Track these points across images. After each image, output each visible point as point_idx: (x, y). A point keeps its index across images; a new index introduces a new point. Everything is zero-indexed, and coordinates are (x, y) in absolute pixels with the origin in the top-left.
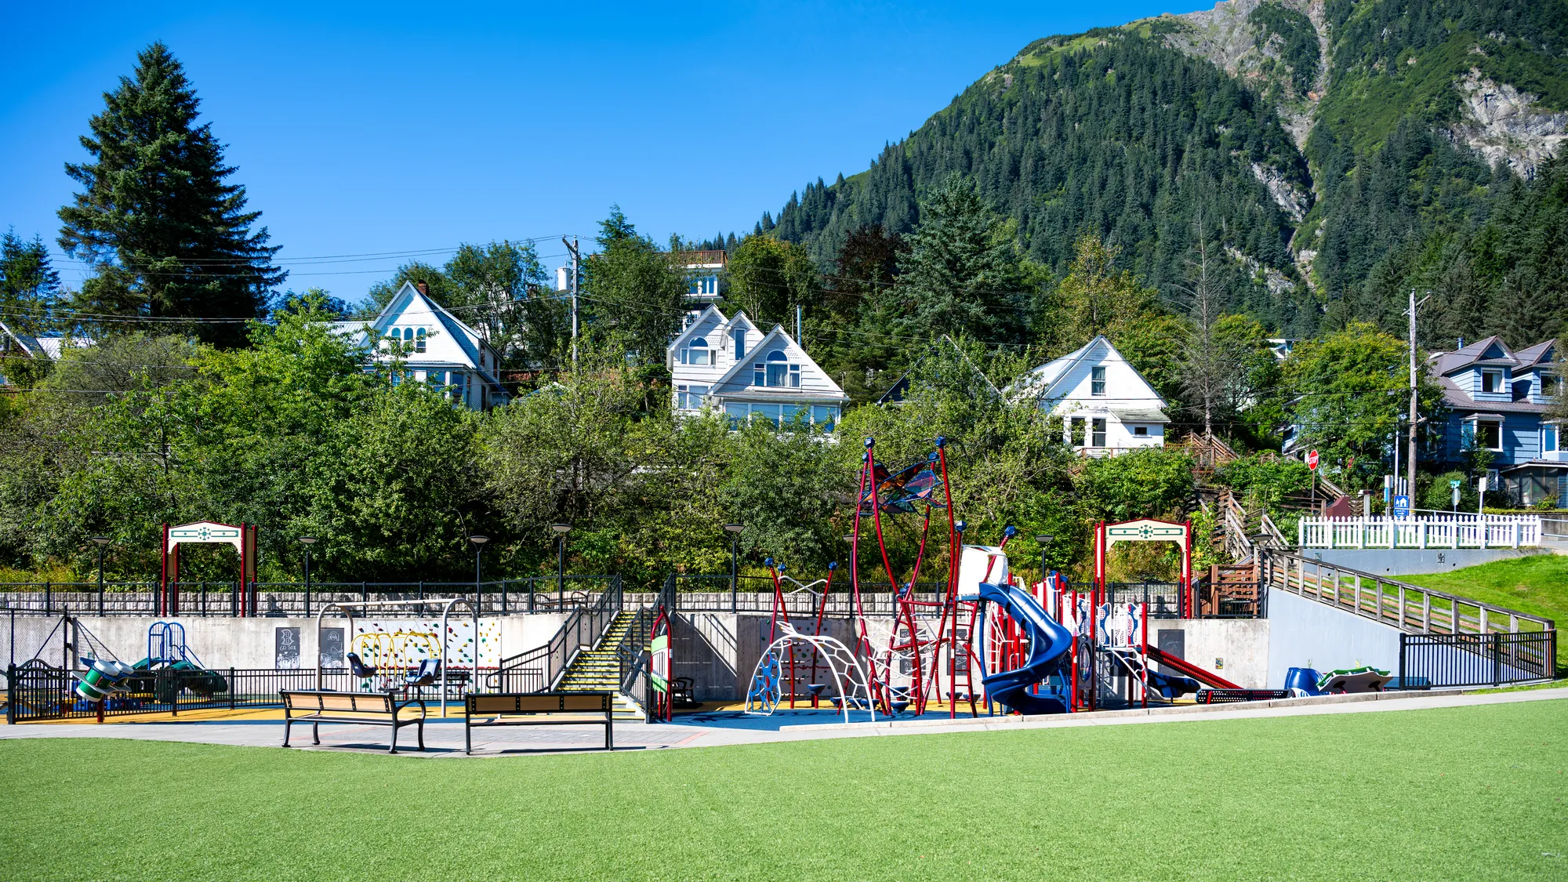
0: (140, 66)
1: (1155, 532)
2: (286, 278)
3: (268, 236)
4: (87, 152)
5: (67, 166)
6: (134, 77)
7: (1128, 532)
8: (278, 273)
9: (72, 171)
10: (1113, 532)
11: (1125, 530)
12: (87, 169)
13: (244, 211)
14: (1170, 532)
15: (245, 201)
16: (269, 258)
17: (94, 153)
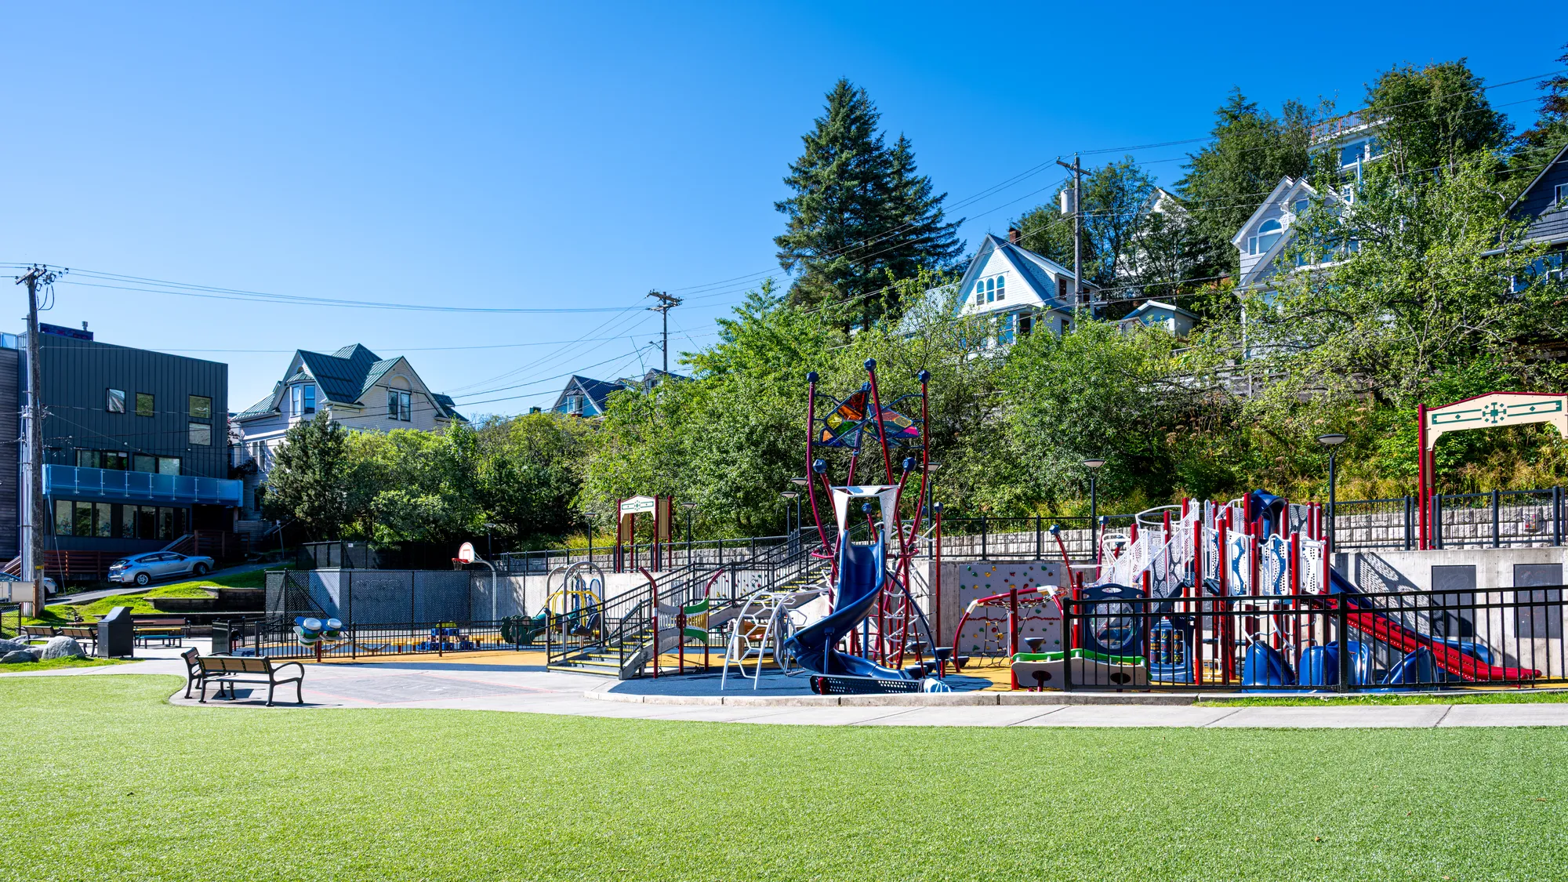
0: (828, 104)
1: (1510, 411)
2: (965, 247)
3: (943, 215)
4: (789, 188)
5: (776, 204)
6: (824, 114)
7: (1463, 416)
8: (959, 244)
9: (780, 207)
10: (1439, 419)
11: (1458, 415)
12: (790, 202)
13: (931, 196)
14: (1538, 408)
15: (931, 188)
16: (953, 233)
17: (794, 188)
